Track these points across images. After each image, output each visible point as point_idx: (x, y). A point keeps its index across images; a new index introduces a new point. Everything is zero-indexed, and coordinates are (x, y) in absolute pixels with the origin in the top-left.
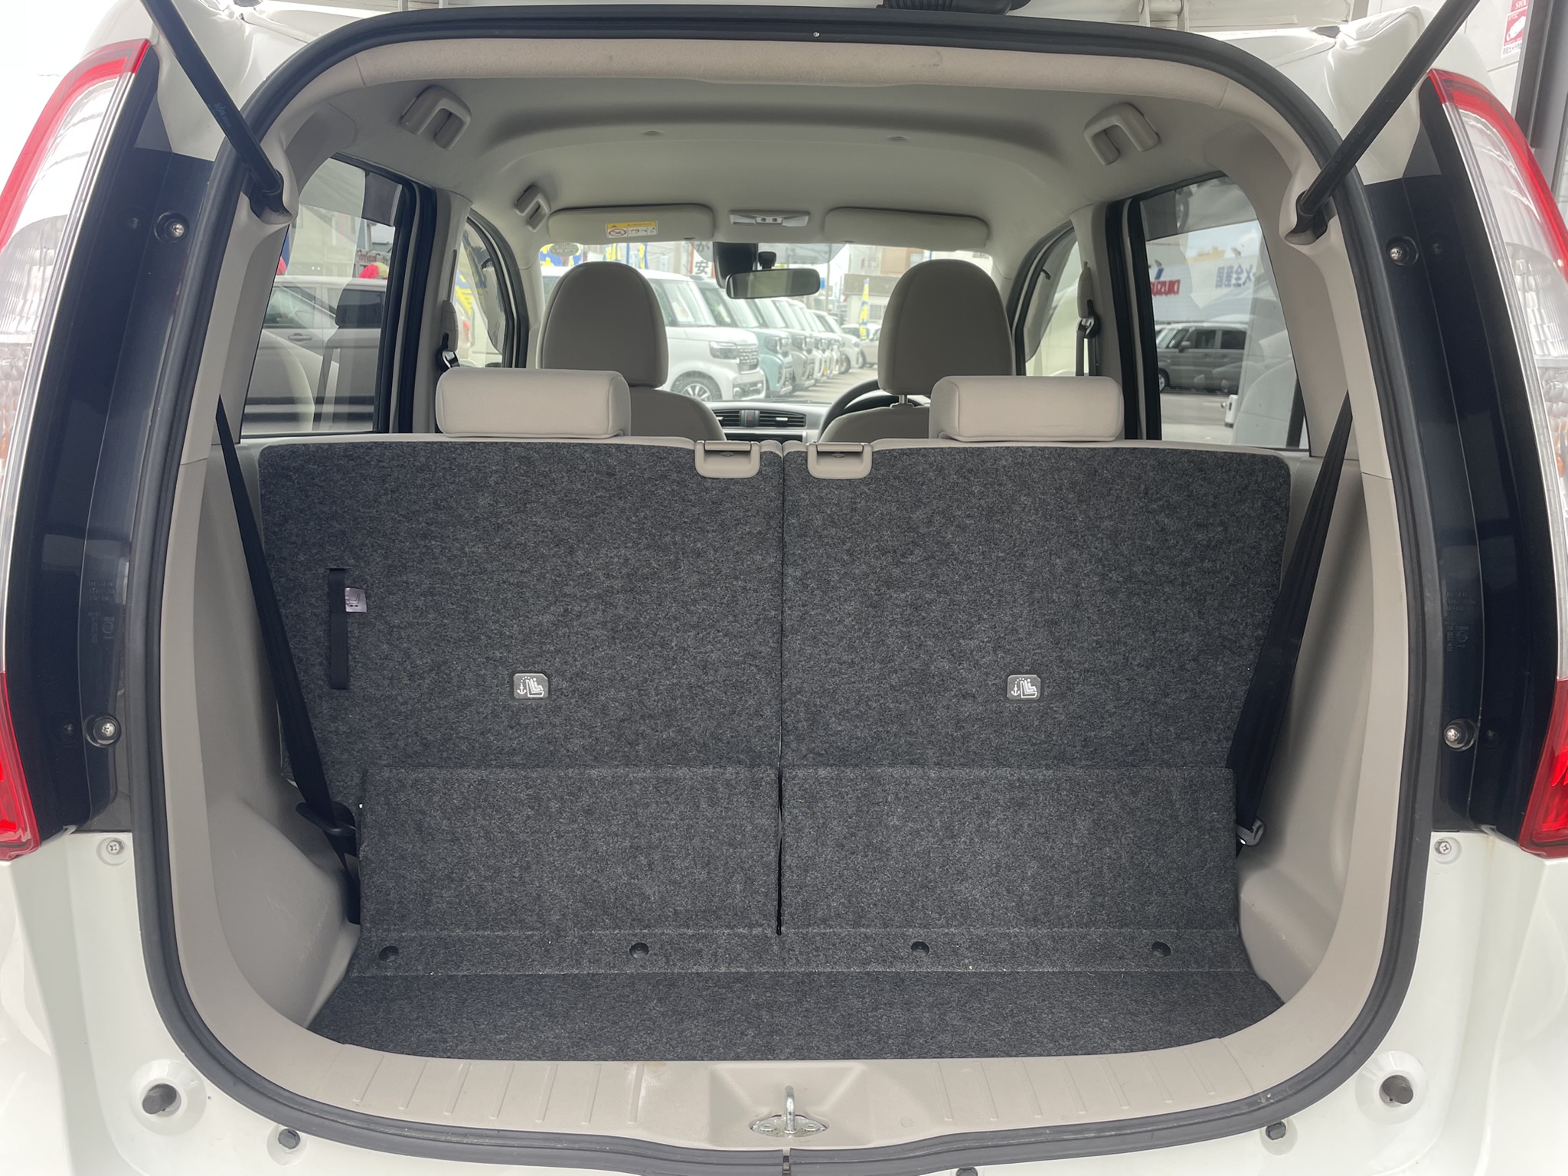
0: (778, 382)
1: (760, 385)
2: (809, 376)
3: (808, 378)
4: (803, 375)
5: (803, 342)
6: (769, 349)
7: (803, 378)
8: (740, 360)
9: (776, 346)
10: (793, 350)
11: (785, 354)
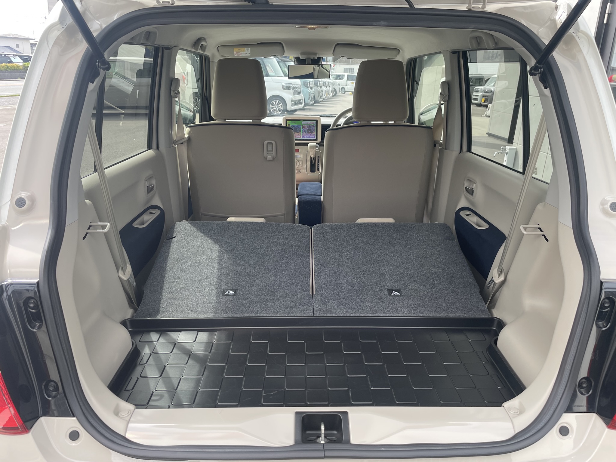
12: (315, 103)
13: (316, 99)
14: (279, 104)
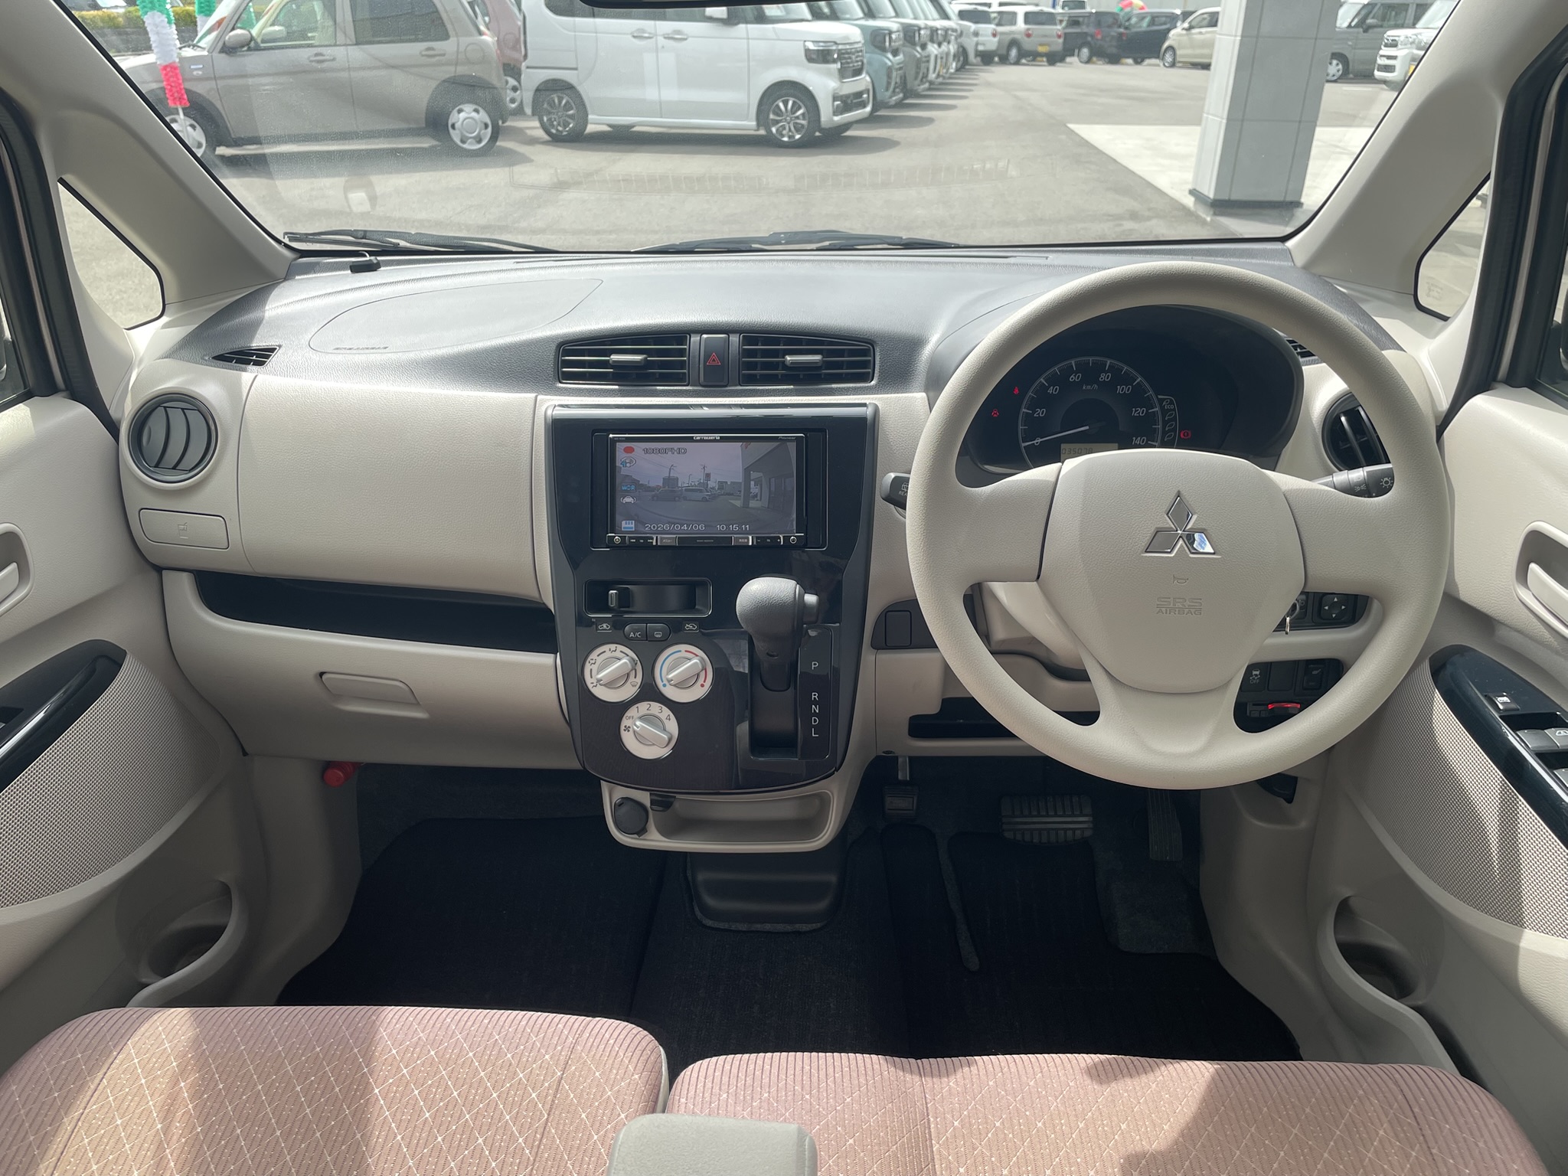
0: (887, 89)
1: (865, 96)
2: (923, 78)
3: (922, 80)
4: (916, 78)
5: (917, 35)
6: (876, 47)
7: (918, 82)
8: (841, 63)
9: (885, 41)
10: (904, 45)
11: (895, 53)
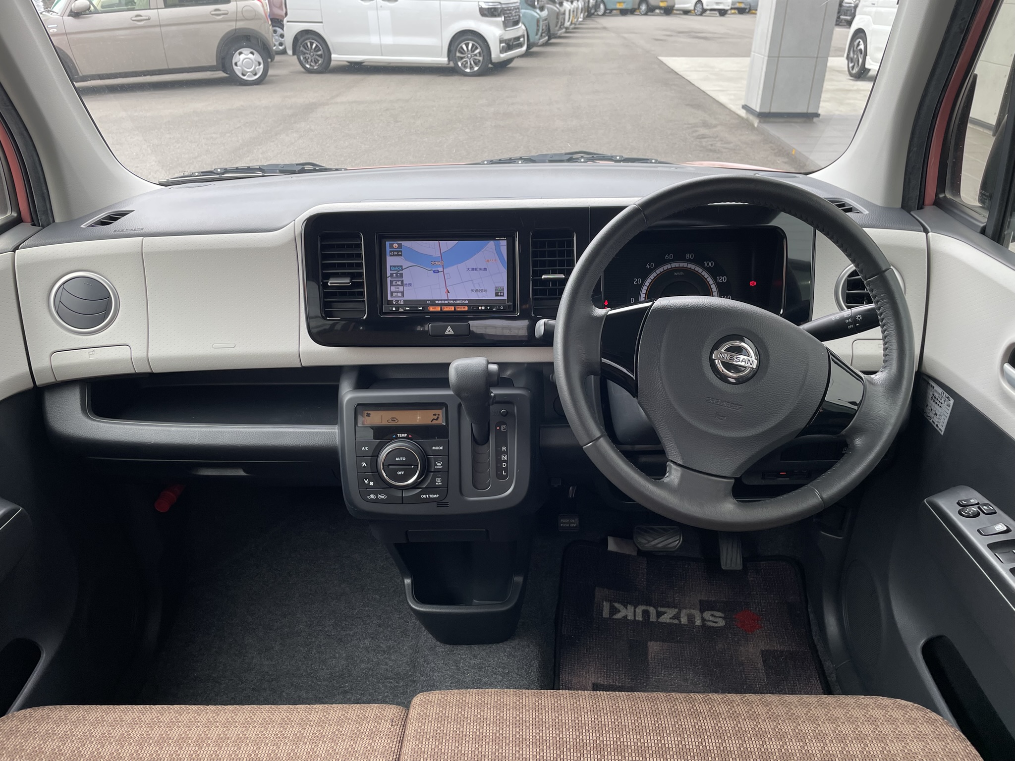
12: (549, 39)
13: (552, 32)
14: (473, 49)
